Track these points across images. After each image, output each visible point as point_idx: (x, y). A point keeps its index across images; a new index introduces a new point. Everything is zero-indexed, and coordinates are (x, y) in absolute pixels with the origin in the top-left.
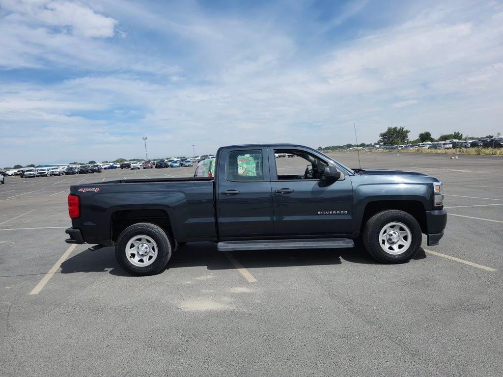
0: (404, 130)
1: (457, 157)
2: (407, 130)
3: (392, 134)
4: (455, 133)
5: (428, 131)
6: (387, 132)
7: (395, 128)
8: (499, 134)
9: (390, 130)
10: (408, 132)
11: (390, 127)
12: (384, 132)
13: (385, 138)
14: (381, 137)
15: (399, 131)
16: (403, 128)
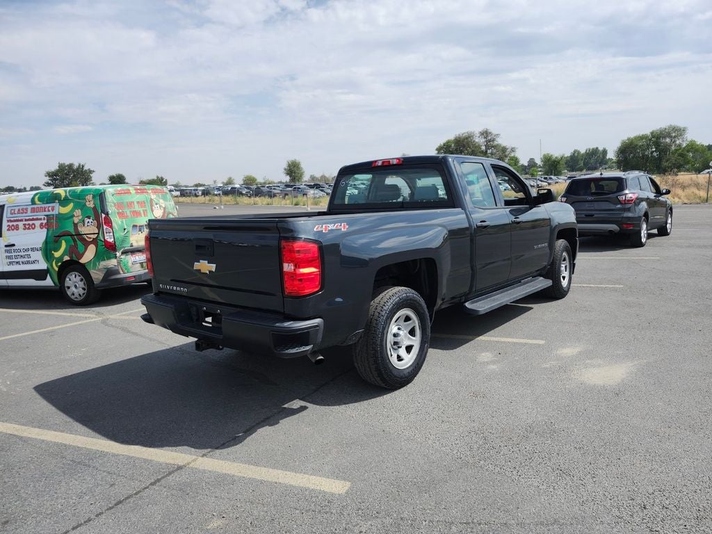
0: (86, 168)
1: (222, 207)
2: (89, 169)
3: (66, 174)
4: (158, 177)
5: (121, 173)
6: (58, 171)
7: (71, 166)
8: (215, 182)
9: (62, 167)
10: (91, 172)
11: (62, 162)
12: (53, 170)
13: (56, 180)
14: (48, 178)
15: (78, 169)
16: (83, 166)
